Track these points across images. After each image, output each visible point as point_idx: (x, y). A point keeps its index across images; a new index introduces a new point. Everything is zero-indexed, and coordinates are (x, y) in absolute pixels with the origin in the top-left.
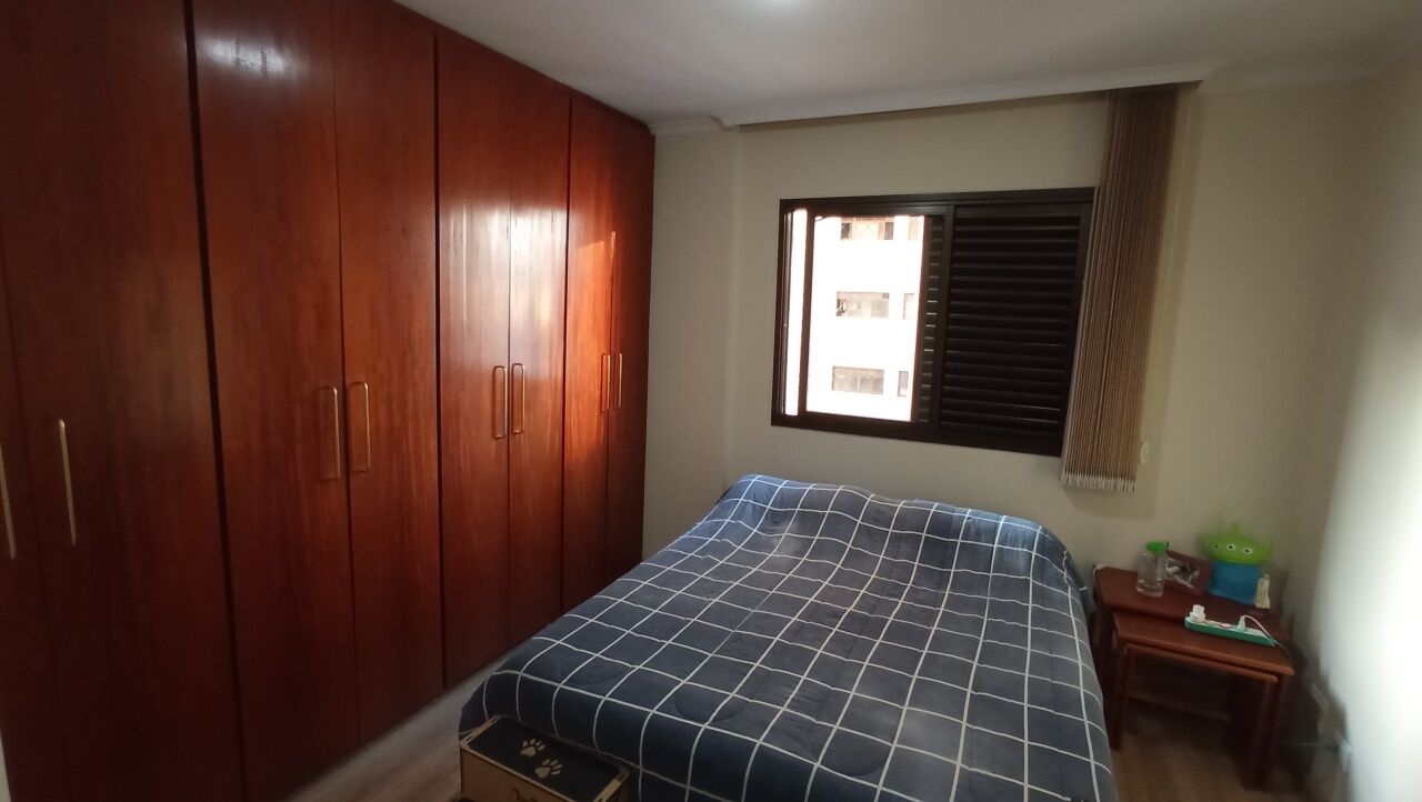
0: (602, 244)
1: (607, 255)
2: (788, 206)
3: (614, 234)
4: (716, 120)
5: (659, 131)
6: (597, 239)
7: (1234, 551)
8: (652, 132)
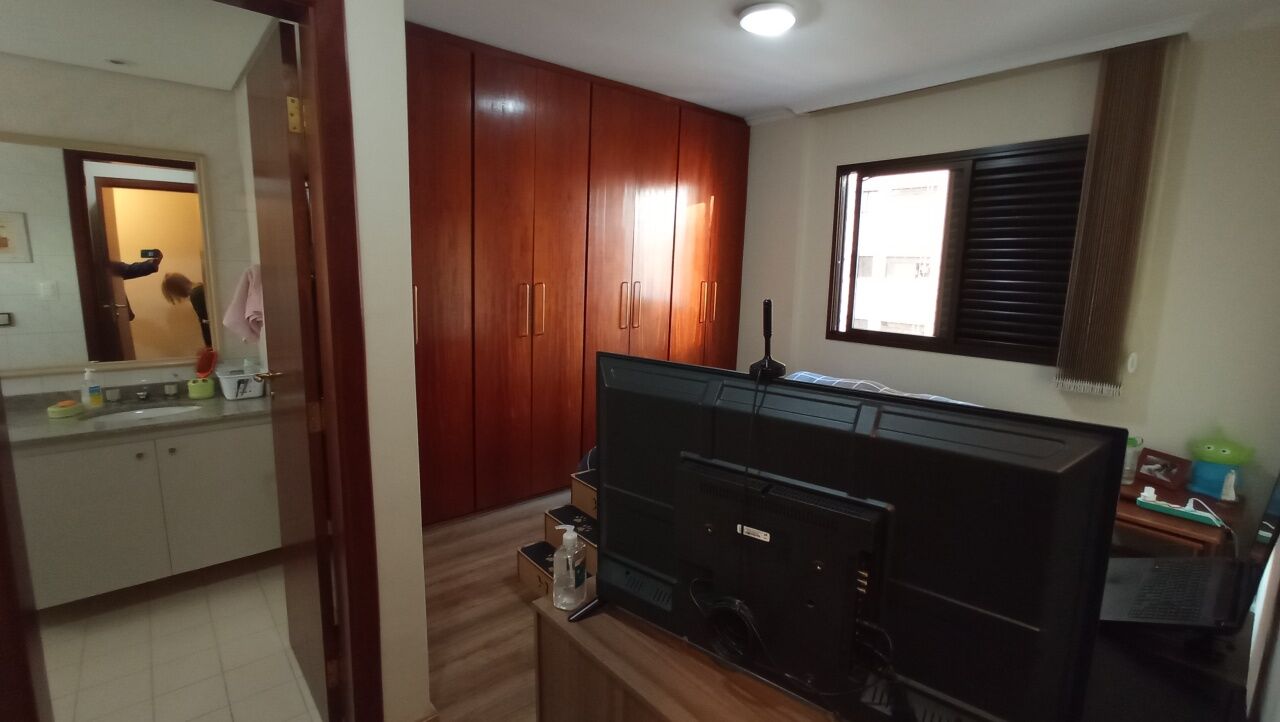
0: (703, 205)
1: (707, 213)
2: (844, 171)
3: (713, 198)
4: (790, 110)
5: (752, 122)
6: (699, 201)
7: (1212, 452)
8: (749, 124)
